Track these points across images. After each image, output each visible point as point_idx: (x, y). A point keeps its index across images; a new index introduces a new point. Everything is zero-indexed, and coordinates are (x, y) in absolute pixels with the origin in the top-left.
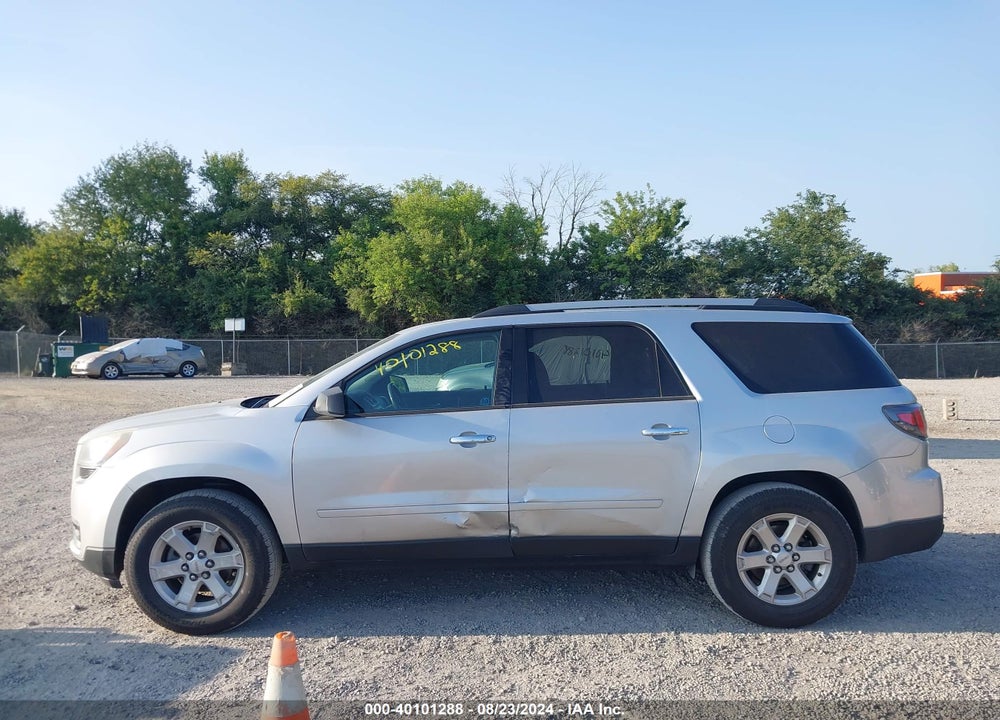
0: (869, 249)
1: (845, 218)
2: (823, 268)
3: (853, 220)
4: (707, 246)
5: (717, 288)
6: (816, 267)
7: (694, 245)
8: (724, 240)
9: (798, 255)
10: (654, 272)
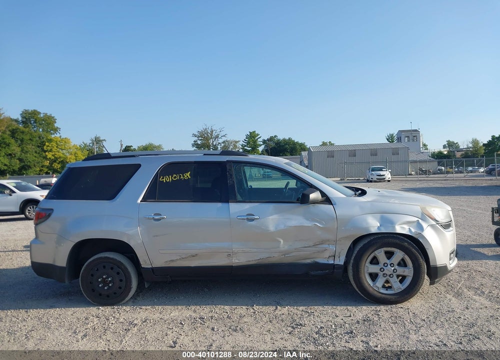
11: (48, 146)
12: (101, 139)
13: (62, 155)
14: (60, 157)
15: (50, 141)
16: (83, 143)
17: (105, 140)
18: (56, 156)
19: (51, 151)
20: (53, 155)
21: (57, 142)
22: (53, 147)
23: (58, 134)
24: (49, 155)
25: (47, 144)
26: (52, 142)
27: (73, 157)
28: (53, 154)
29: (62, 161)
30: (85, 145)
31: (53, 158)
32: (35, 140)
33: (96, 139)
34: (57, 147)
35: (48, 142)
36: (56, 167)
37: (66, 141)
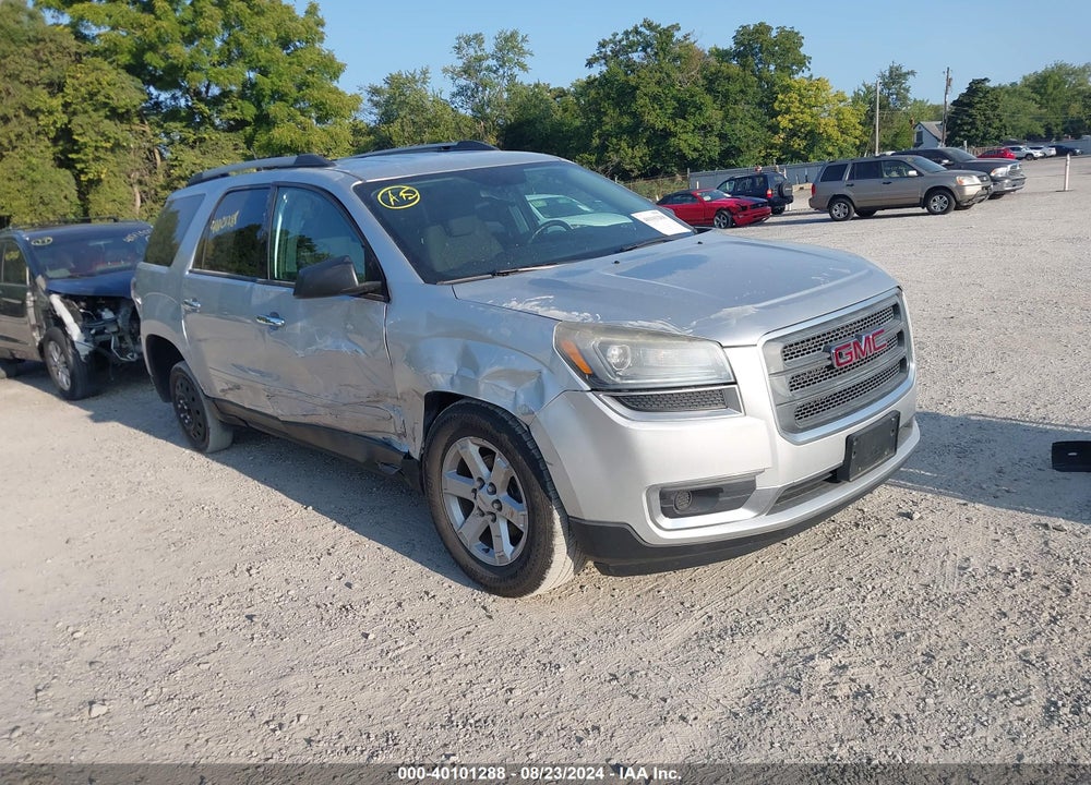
11: (782, 102)
12: (904, 70)
13: (809, 119)
14: (805, 125)
15: (787, 89)
16: (864, 85)
17: (913, 73)
18: (797, 121)
19: (788, 111)
20: (791, 121)
21: (799, 89)
22: (793, 102)
23: (806, 70)
24: (784, 121)
25: (780, 96)
26: (789, 92)
27: (833, 121)
28: (792, 116)
29: (811, 132)
30: (868, 88)
31: (791, 126)
32: (750, 91)
33: (891, 72)
34: (800, 101)
35: (783, 92)
36: (796, 146)
37: (819, 86)
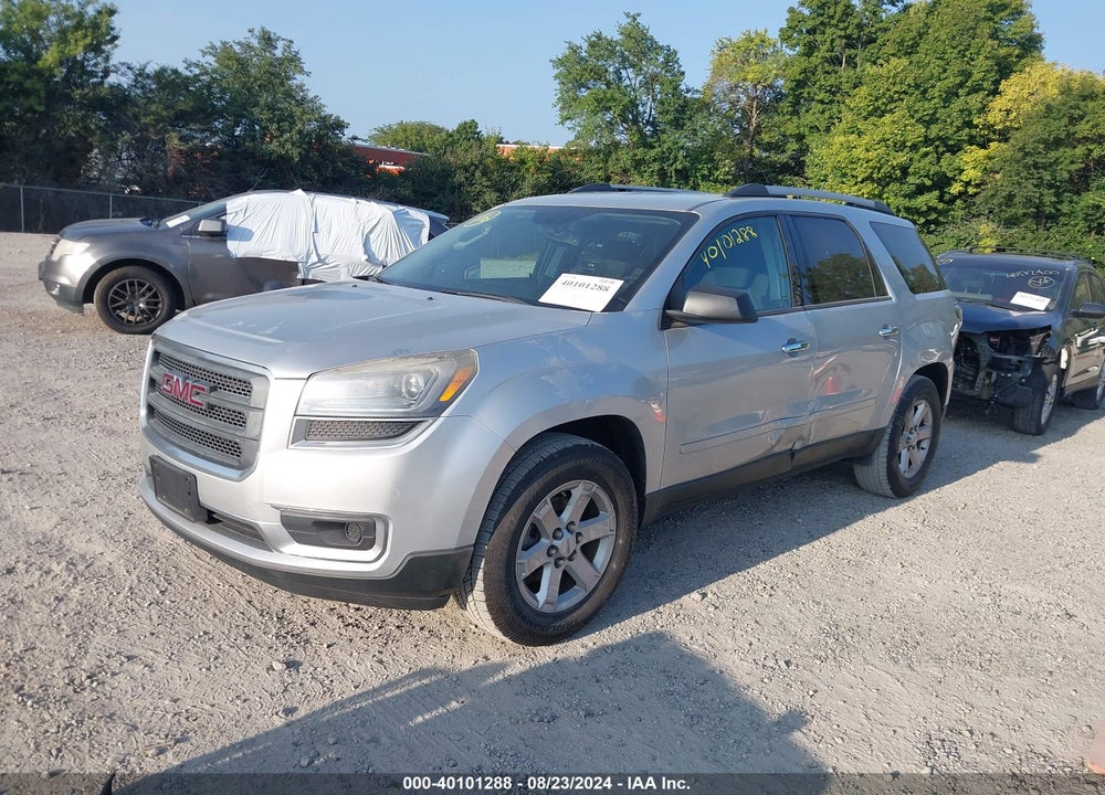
0: (327, 111)
1: (301, 71)
2: (285, 125)
3: (308, 74)
4: (141, 74)
5: (167, 132)
6: (278, 123)
7: (124, 69)
8: (163, 70)
9: (256, 104)
10: (82, 97)
